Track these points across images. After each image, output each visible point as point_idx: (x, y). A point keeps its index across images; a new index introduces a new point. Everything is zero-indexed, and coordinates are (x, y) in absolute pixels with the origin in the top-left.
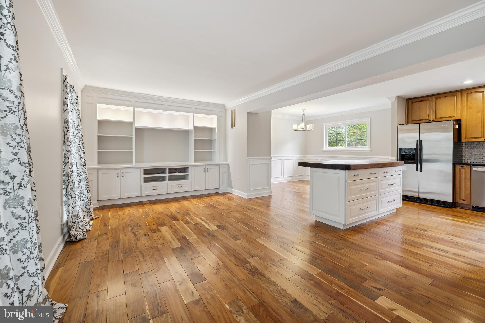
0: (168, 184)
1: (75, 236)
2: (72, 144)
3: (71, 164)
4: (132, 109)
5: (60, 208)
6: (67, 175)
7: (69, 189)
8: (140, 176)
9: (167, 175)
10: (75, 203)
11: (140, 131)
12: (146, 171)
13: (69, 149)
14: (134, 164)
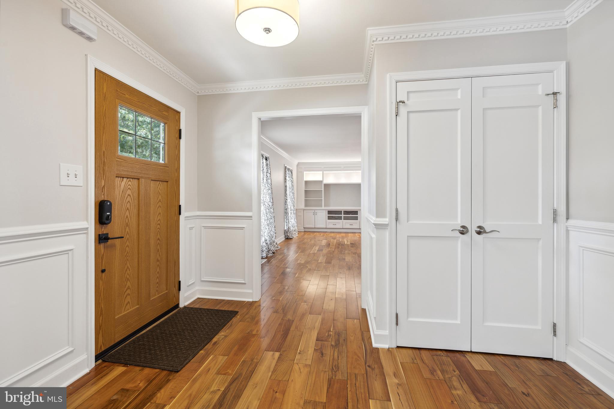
0: (343, 221)
1: (289, 236)
2: (288, 196)
3: (288, 205)
4: (321, 172)
5: (284, 223)
6: (286, 209)
7: (287, 216)
8: (325, 215)
9: (343, 215)
10: (289, 222)
11: (327, 186)
12: (330, 212)
13: (287, 198)
14: (323, 208)
